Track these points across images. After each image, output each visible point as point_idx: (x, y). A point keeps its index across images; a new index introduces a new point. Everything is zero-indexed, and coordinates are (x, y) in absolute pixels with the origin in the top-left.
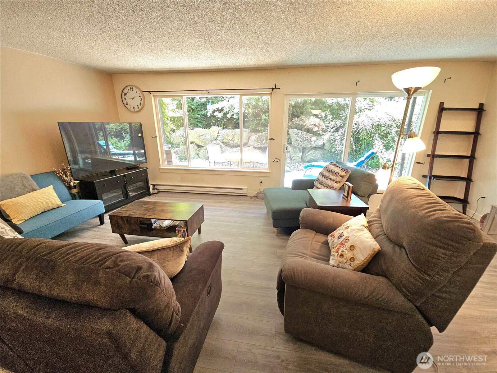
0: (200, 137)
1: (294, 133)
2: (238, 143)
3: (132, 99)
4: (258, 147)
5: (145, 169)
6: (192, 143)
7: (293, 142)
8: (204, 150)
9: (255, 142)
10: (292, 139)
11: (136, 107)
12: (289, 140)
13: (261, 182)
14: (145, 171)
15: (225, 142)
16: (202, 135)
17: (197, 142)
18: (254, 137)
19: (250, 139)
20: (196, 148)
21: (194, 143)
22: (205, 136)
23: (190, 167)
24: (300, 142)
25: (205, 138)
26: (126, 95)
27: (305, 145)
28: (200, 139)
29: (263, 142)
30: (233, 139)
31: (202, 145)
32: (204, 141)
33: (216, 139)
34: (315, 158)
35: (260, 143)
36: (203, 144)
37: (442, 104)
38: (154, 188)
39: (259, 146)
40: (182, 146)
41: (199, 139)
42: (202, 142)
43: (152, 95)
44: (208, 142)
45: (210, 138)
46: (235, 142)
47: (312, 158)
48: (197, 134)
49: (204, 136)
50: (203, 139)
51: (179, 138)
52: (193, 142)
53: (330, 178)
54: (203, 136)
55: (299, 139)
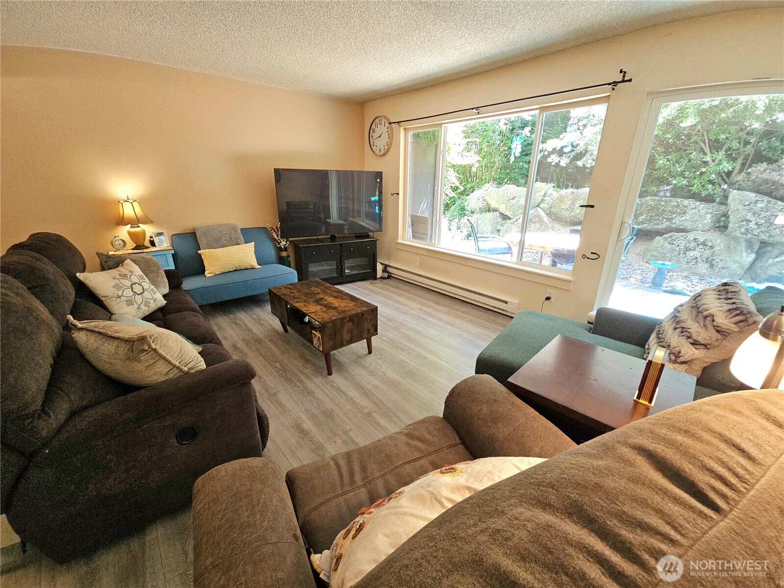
0: (509, 200)
1: (742, 201)
2: (579, 216)
3: (380, 137)
5: (374, 240)
7: (731, 225)
8: (509, 225)
10: (731, 217)
11: (382, 149)
12: (723, 219)
13: (548, 299)
14: (374, 243)
15: (554, 213)
16: (513, 198)
17: (503, 209)
20: (499, 220)
21: (497, 211)
22: (517, 200)
23: (436, 246)
24: (756, 227)
26: (374, 131)
27: (770, 236)
28: (508, 205)
30: (570, 207)
31: (509, 216)
32: (514, 208)
33: (537, 206)
36: (512, 213)
38: (384, 271)
40: (478, 215)
41: (506, 205)
42: (509, 211)
43: (402, 129)
46: (572, 214)
48: (506, 195)
50: (513, 205)
51: (477, 201)
52: (496, 209)
53: (683, 328)
54: (515, 200)
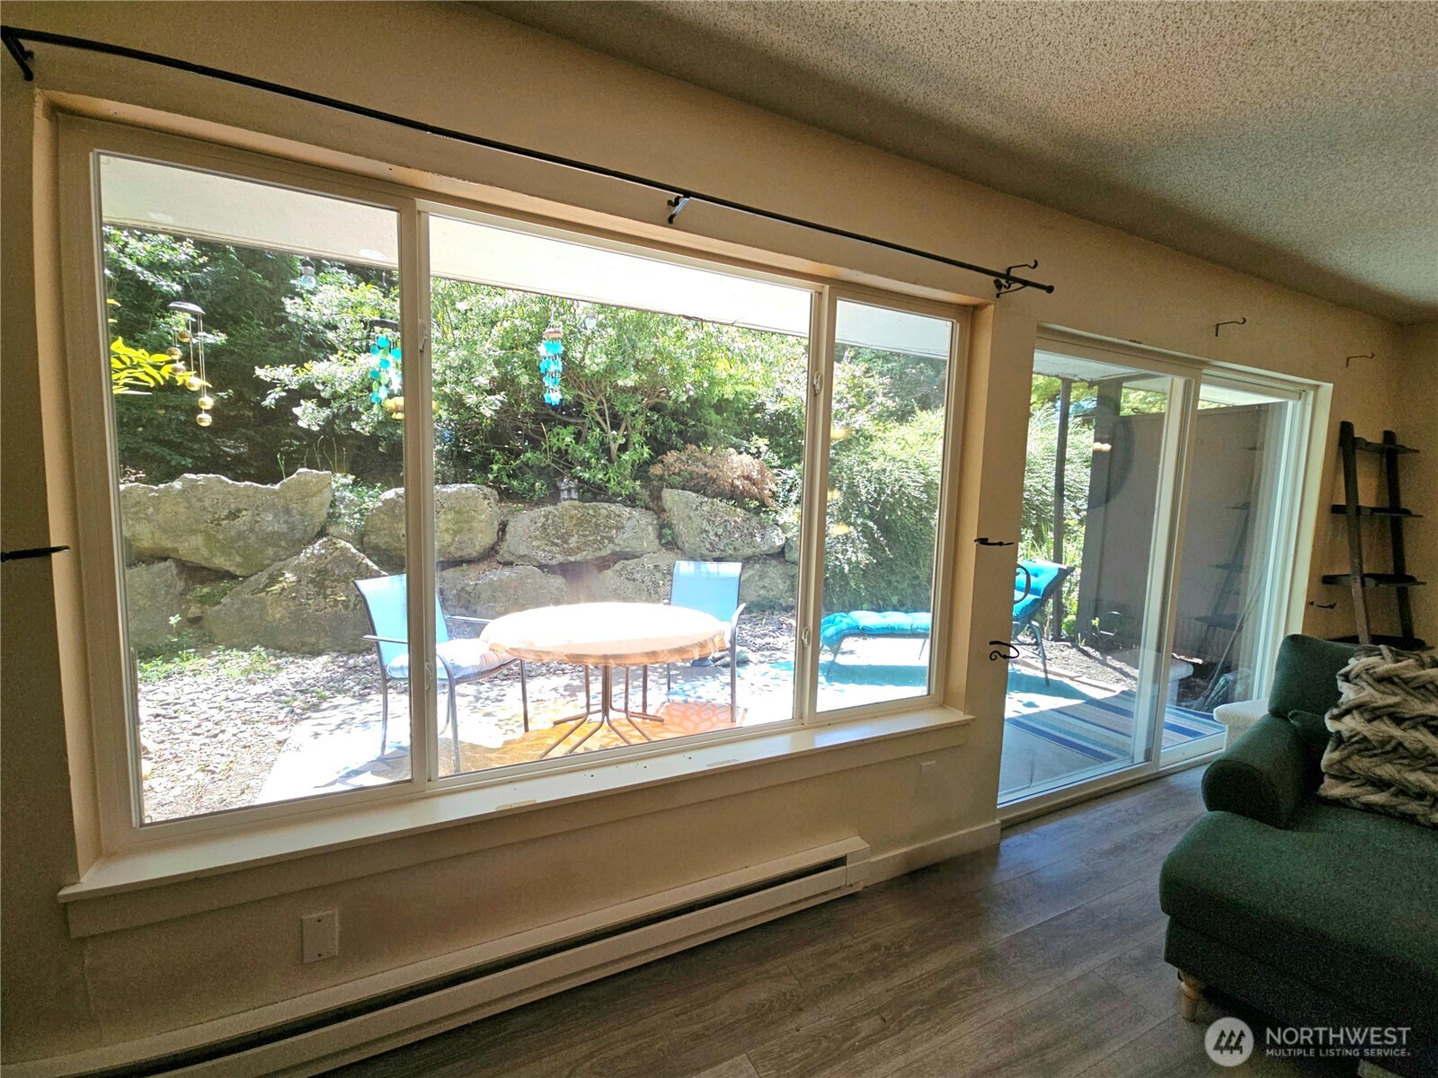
0: (214, 522)
1: (687, 503)
4: (554, 562)
6: (141, 558)
8: (240, 596)
9: (537, 543)
12: (668, 532)
15: (376, 548)
17: (190, 550)
18: (527, 521)
19: (510, 529)
20: (180, 585)
21: (166, 559)
22: (250, 517)
24: (717, 539)
25: (252, 530)
27: (735, 549)
28: (217, 537)
29: (573, 540)
31: (232, 569)
32: (245, 546)
33: (321, 534)
34: (771, 594)
35: (557, 545)
36: (238, 559)
37: (1346, 427)
39: (560, 558)
41: (207, 539)
42: (226, 554)
44: (270, 551)
45: (284, 528)
47: (762, 592)
48: (196, 504)
49: (246, 516)
50: (238, 534)
54: (240, 520)
55: (709, 528)
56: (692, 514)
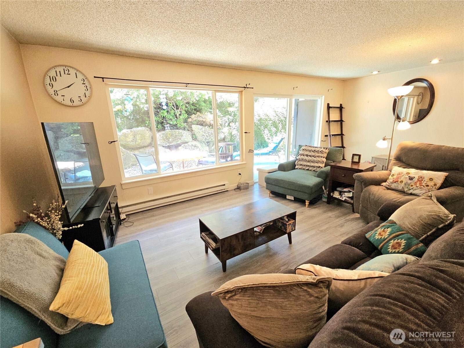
4: (167, 145)
9: (162, 141)
11: (76, 100)
13: (240, 174)
18: (158, 136)
23: (161, 174)
24: (207, 137)
26: (53, 79)
29: (171, 140)
30: (134, 140)
35: (167, 141)
37: (328, 104)
43: (104, 84)
46: (137, 143)
55: (205, 134)
56: (200, 131)
